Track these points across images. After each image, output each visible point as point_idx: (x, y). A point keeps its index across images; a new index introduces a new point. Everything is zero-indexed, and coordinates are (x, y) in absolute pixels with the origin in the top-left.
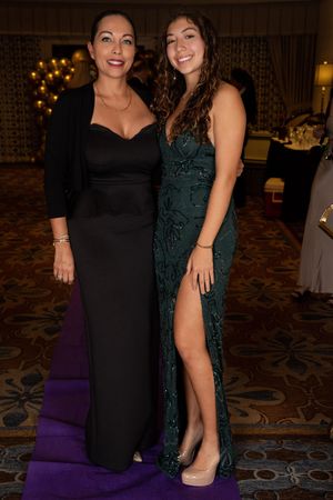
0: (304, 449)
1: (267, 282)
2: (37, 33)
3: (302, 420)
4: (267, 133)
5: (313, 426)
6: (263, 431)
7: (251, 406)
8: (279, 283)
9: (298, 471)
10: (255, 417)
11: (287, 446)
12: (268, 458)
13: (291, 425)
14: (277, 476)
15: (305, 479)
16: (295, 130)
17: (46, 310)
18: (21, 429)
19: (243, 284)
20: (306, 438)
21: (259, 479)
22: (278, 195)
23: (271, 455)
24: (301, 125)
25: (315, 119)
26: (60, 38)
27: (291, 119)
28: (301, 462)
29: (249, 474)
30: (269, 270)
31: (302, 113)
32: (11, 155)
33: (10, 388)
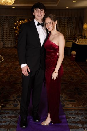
0: (82, 112)
1: (72, 76)
2: (16, 16)
3: (82, 106)
4: (71, 40)
5: (84, 108)
6: (73, 109)
7: (70, 103)
8: (75, 76)
9: (81, 117)
10: (71, 106)
11: (79, 112)
12: (74, 114)
13: (79, 107)
14: (76, 118)
15: (83, 119)
16: (78, 40)
17: (20, 81)
18: (17, 107)
19: (67, 76)
20: (83, 110)
21: (72, 119)
22: (74, 55)
23: (75, 114)
24: (80, 38)
25: (83, 37)
26: (21, 17)
27: (77, 37)
28: (82, 115)
29: (70, 118)
30: (73, 73)
31: (80, 36)
32: (9, 45)
33: (14, 98)
